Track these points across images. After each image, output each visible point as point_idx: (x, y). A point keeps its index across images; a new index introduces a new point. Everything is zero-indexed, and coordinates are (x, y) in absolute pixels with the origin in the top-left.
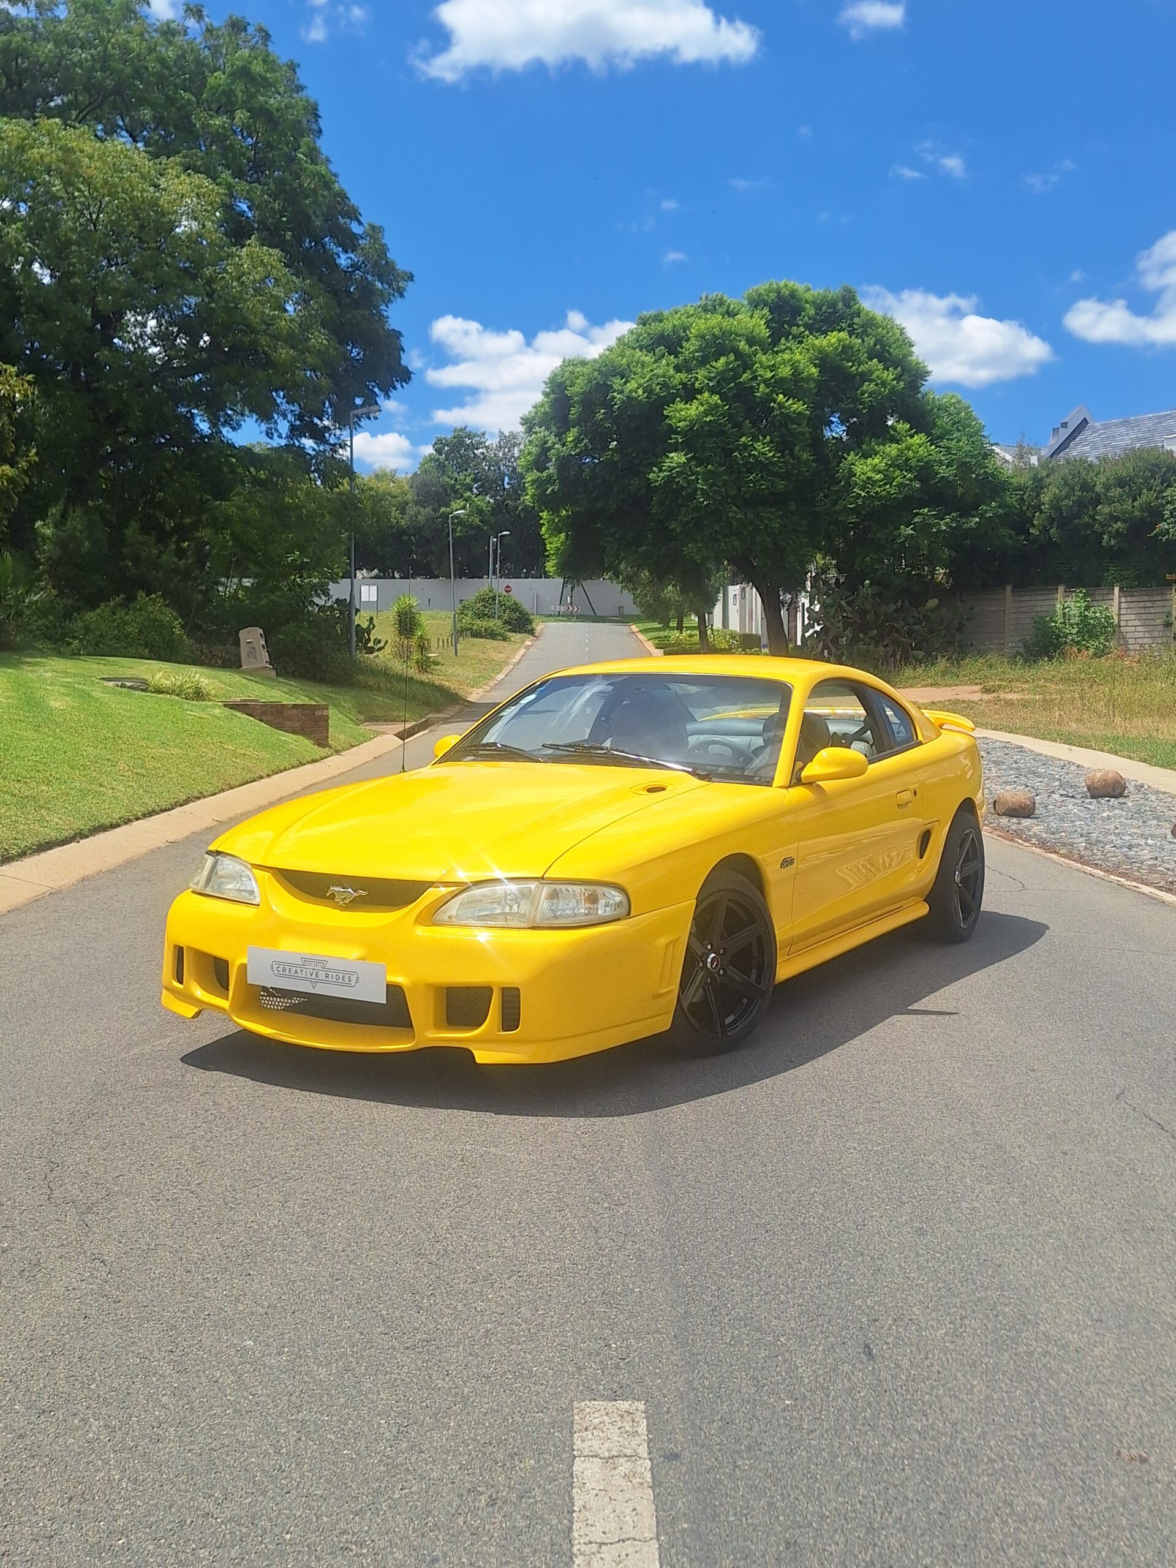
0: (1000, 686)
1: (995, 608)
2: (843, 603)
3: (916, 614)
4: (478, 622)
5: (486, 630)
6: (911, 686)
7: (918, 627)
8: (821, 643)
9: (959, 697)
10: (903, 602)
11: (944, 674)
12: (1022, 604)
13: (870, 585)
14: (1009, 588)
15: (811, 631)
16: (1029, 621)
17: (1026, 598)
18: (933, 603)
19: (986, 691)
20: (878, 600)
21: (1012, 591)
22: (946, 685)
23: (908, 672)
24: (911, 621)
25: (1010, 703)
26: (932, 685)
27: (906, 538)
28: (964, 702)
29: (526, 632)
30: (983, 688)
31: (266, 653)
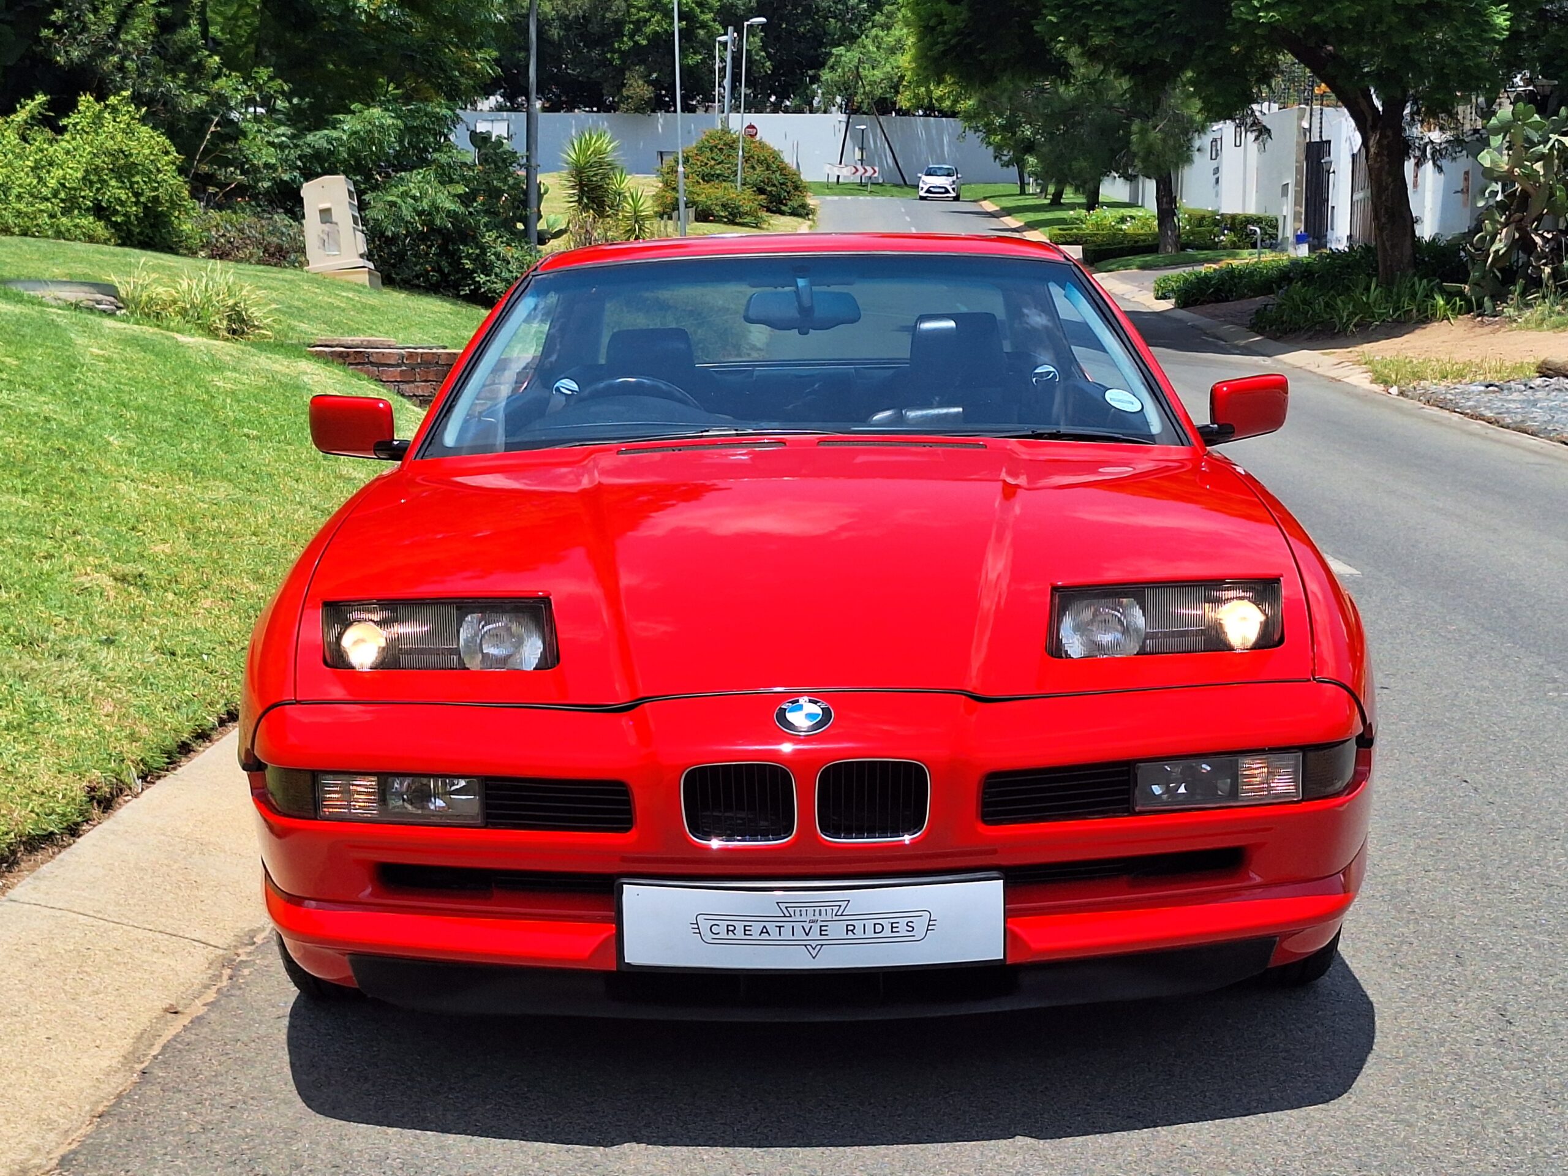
31: (360, 235)
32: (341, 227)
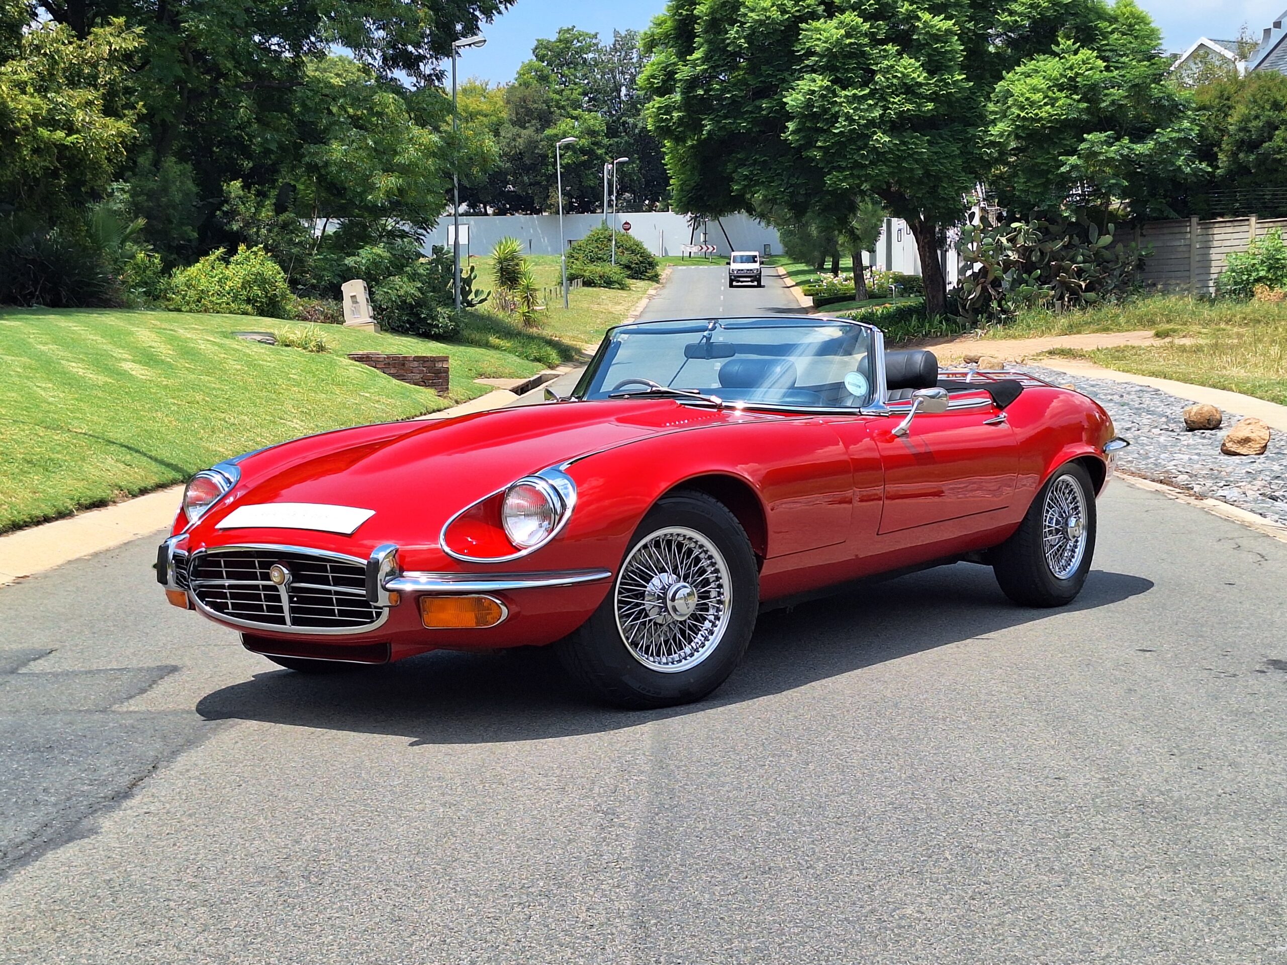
1: (1180, 243)
3: (1085, 252)
5: (600, 277)
7: (1088, 265)
8: (980, 286)
12: (1210, 238)
14: (1195, 220)
16: (1219, 256)
18: (1106, 239)
19: (1161, 336)
20: (1041, 236)
21: (1198, 224)
22: (1118, 331)
23: (1077, 317)
24: (1081, 259)
26: (1102, 330)
28: (1133, 348)
30: (1156, 333)
31: (370, 308)
32: (361, 304)
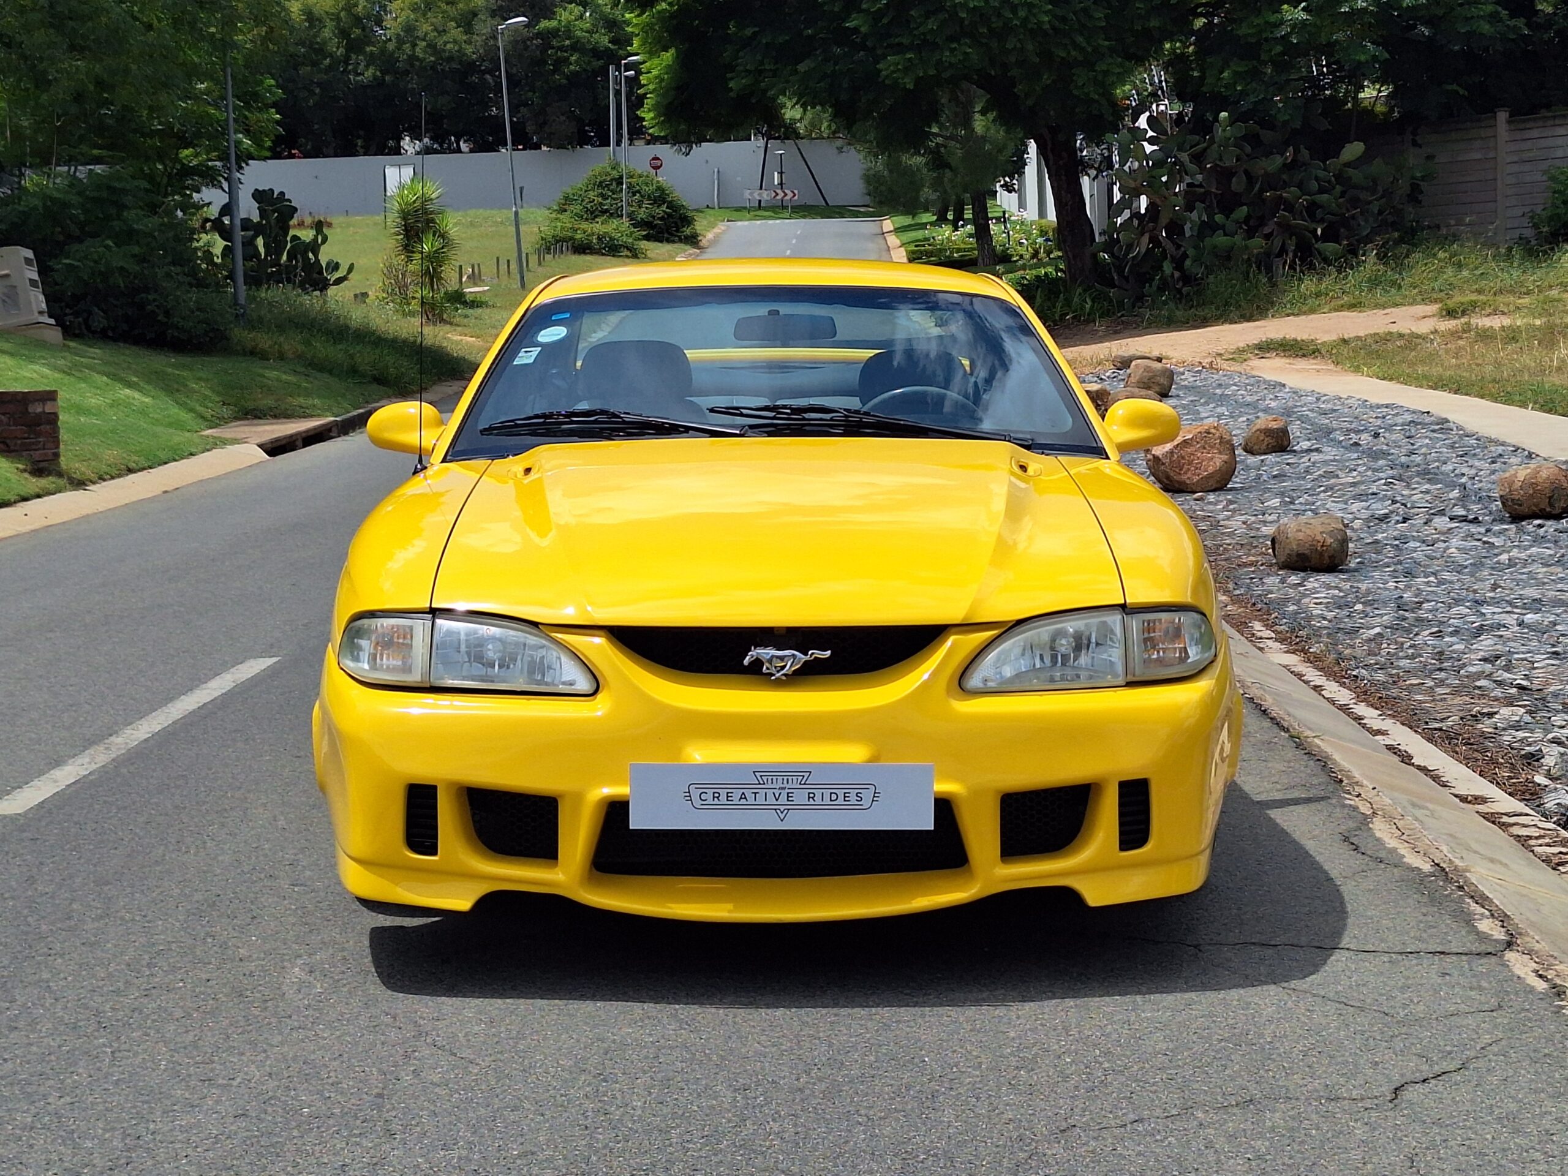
0: (1474, 304)
1: (1478, 156)
2: (1184, 157)
3: (1321, 174)
4: (585, 225)
5: (599, 239)
6: (1312, 311)
7: (1325, 196)
8: (1147, 236)
9: (1394, 329)
10: (1296, 152)
11: (1374, 282)
12: (1529, 144)
13: (1232, 122)
14: (1502, 116)
15: (1127, 214)
16: (1538, 177)
17: (1535, 133)
18: (1353, 150)
19: (1451, 313)
20: (1248, 149)
21: (1509, 122)
22: (1377, 306)
23: (1308, 285)
24: (1314, 186)
25: (1486, 336)
26: (1352, 307)
27: (1294, 27)
28: (1401, 336)
29: (681, 241)
30: (1441, 309)
31: (40, 296)
